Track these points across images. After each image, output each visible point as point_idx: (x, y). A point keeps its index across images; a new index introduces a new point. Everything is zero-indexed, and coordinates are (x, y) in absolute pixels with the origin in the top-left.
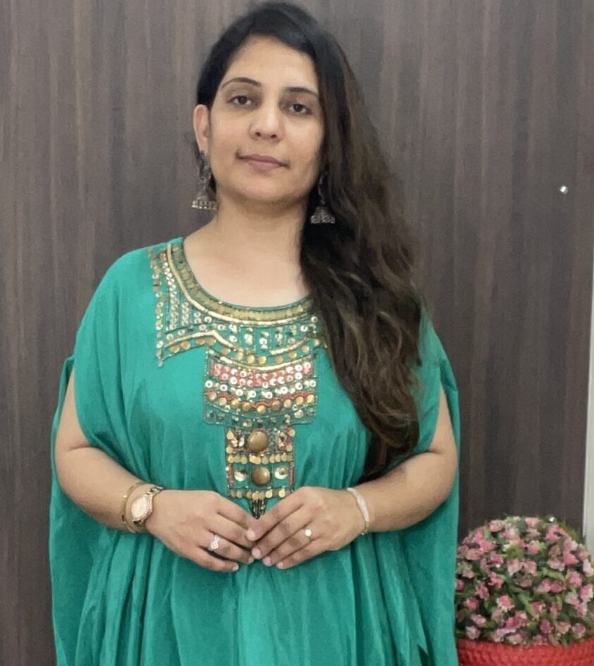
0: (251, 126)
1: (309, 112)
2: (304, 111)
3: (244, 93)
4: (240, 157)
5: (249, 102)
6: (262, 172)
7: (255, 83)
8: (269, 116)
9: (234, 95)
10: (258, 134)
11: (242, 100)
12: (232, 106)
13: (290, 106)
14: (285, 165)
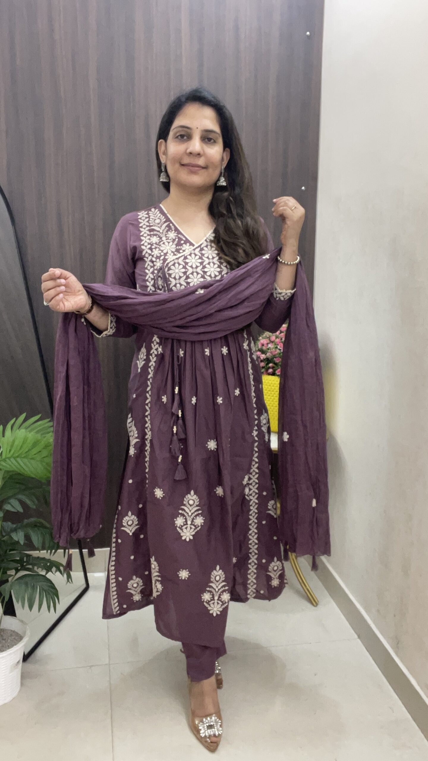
0: (187, 149)
1: (215, 142)
7: (188, 128)
8: (196, 145)
9: (178, 134)
10: (191, 153)
11: (182, 136)
12: (177, 140)
13: (205, 139)
14: (205, 168)
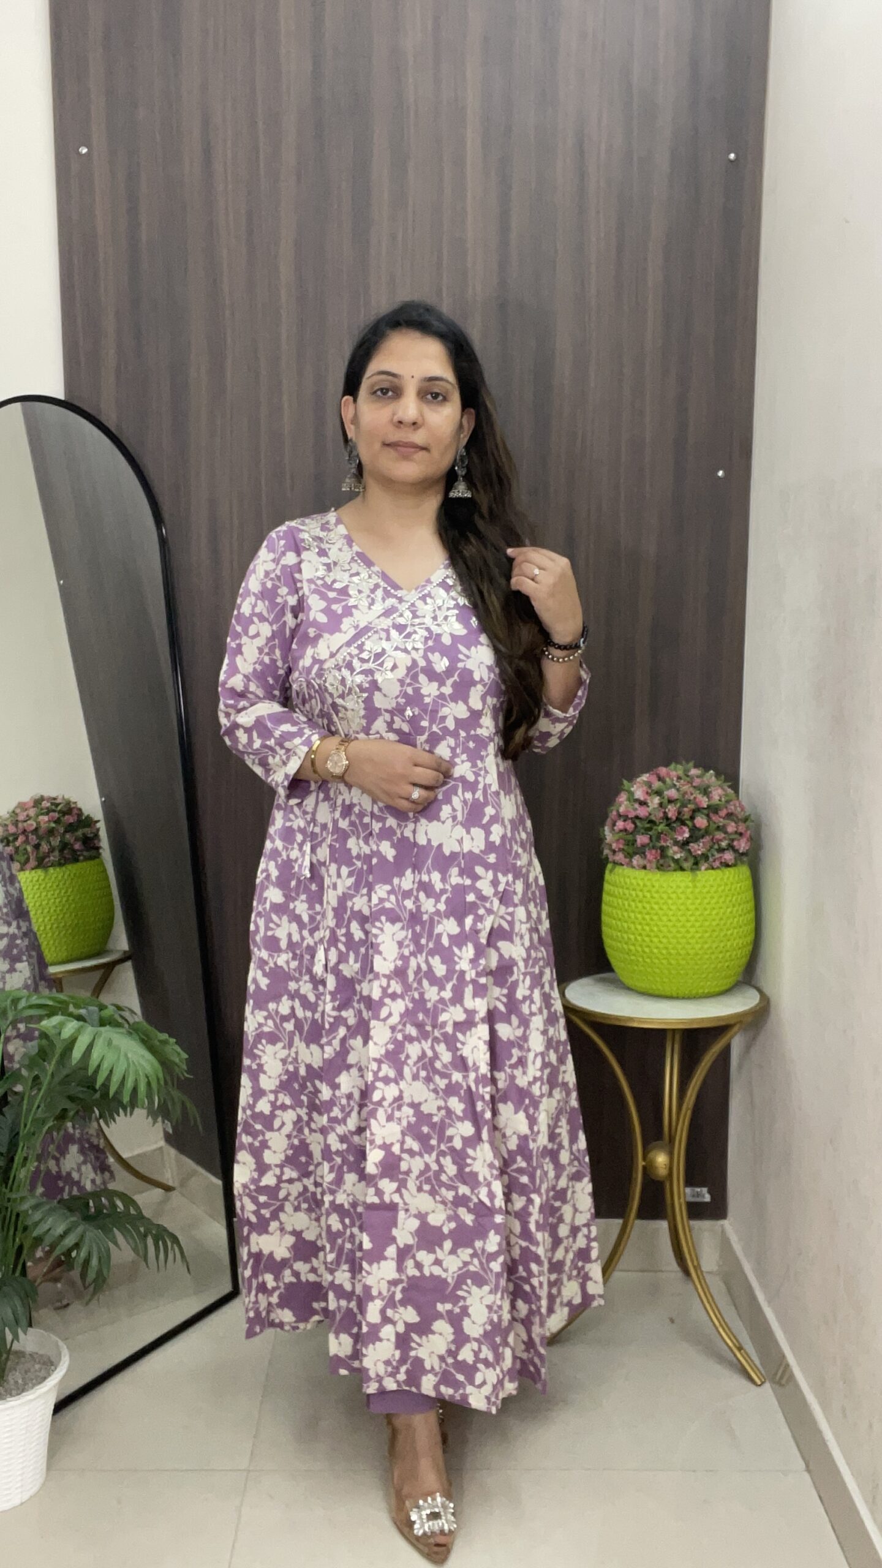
0: (394, 414)
1: (445, 400)
2: (440, 398)
3: (385, 385)
4: (387, 445)
5: (390, 393)
6: (406, 458)
7: (394, 375)
8: (409, 407)
9: (377, 387)
10: (400, 422)
11: (384, 392)
12: (376, 398)
13: (427, 394)
14: (426, 449)
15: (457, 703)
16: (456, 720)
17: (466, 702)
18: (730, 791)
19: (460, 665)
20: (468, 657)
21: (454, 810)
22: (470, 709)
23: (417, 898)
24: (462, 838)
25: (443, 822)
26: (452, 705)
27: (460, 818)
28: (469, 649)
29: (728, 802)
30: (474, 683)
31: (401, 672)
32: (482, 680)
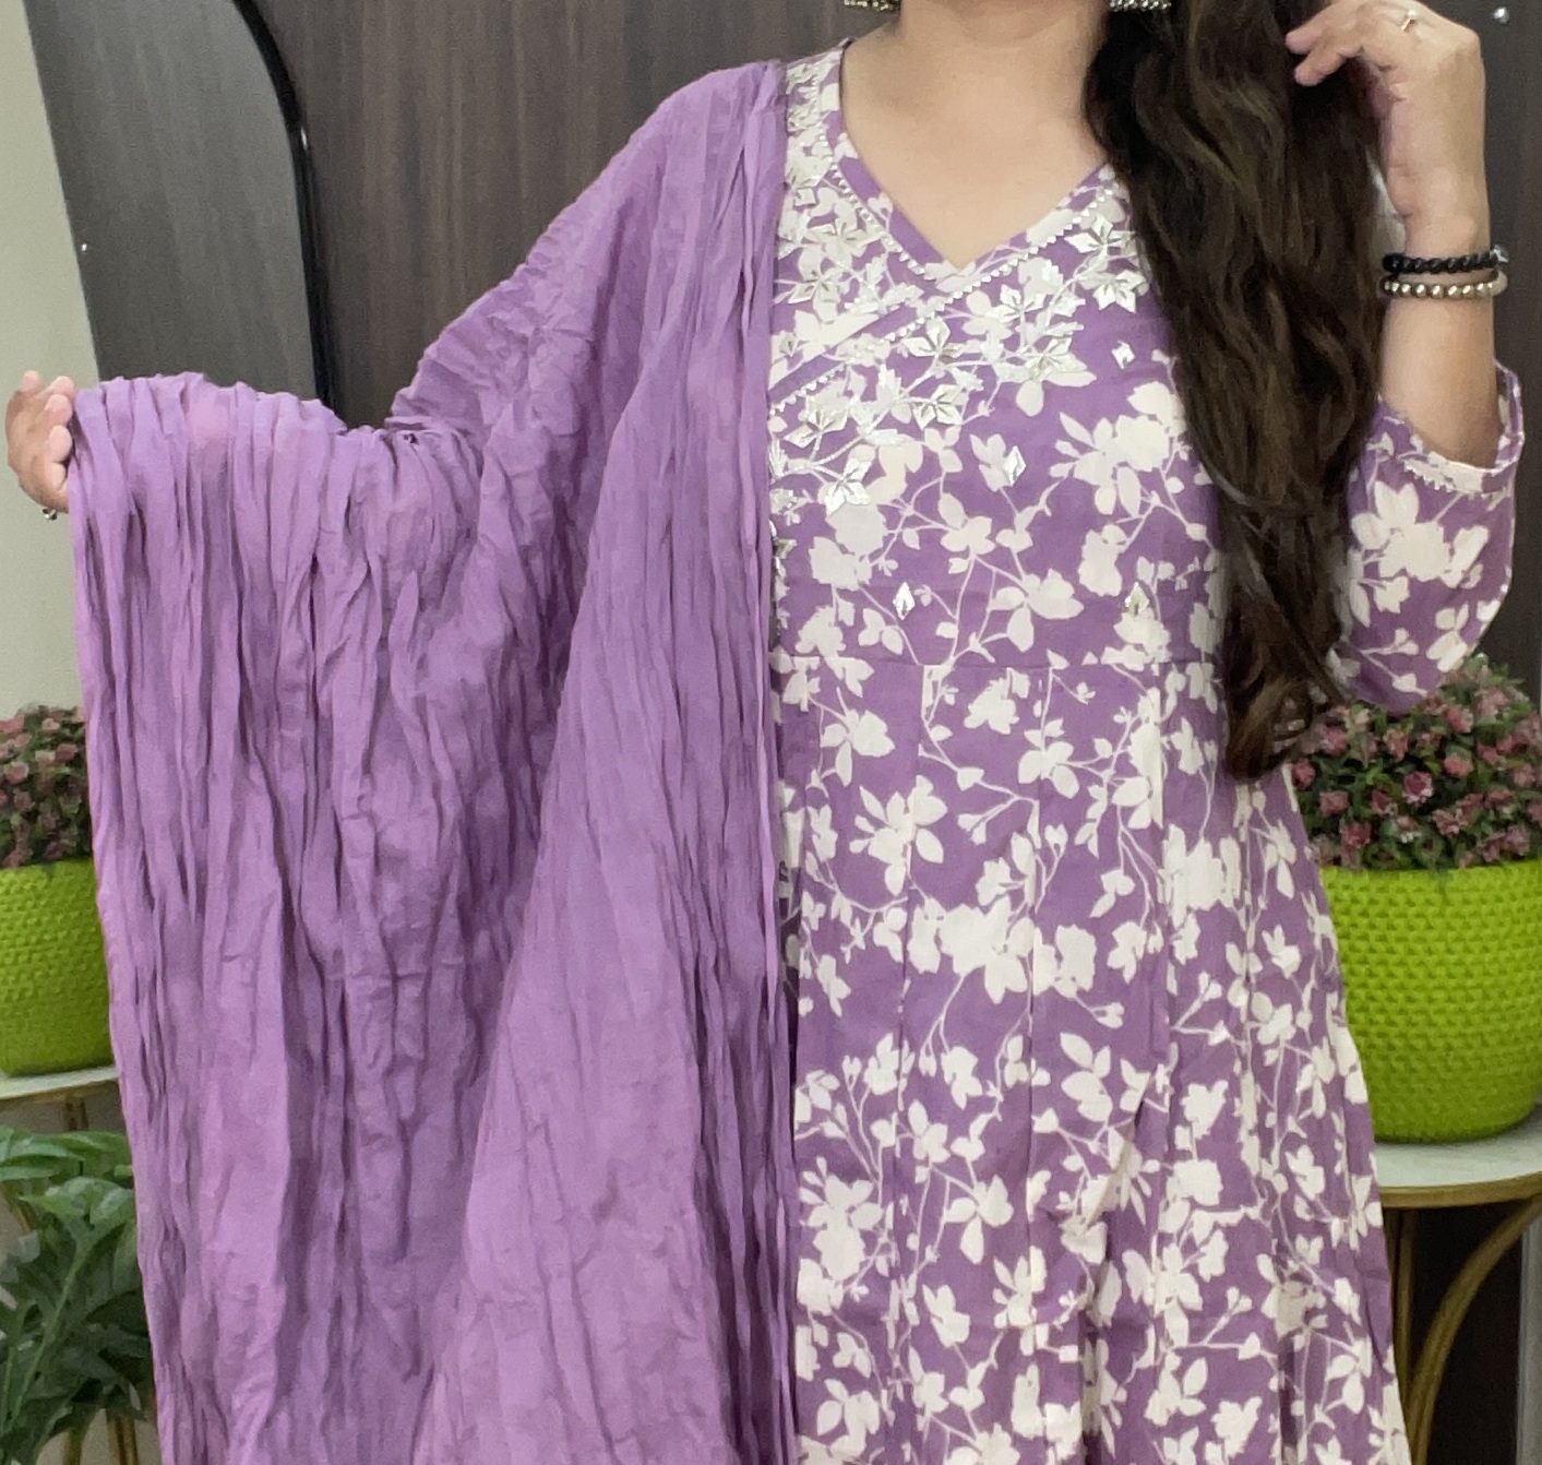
15: (1043, 576)
16: (1038, 621)
17: (1070, 574)
18: (1520, 696)
19: (1059, 471)
20: (1083, 448)
21: (1016, 874)
22: (1081, 593)
23: (904, 1118)
24: (1031, 954)
25: (986, 910)
26: (1030, 581)
27: (1029, 899)
28: (1090, 426)
29: (1517, 720)
30: (1095, 521)
31: (892, 486)
32: (1120, 511)
